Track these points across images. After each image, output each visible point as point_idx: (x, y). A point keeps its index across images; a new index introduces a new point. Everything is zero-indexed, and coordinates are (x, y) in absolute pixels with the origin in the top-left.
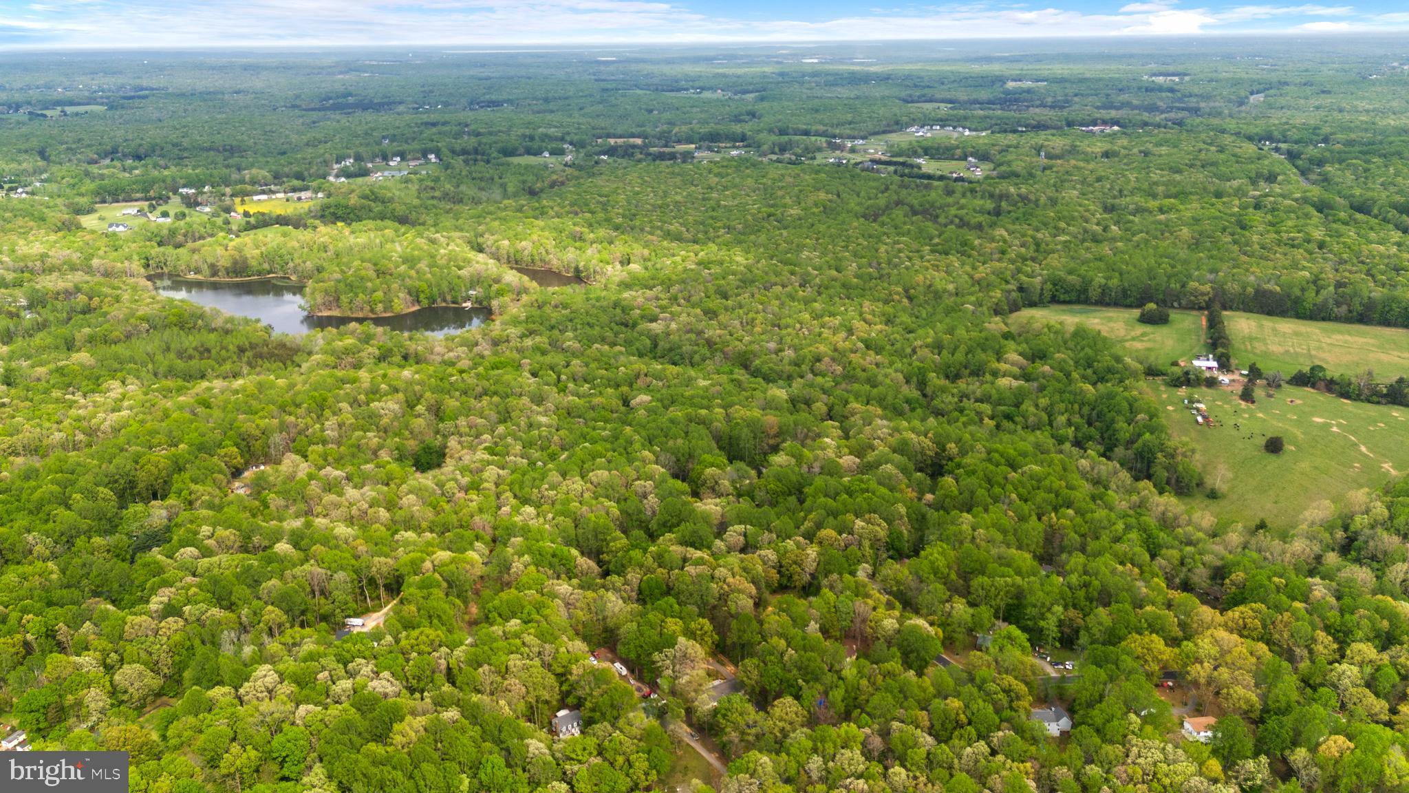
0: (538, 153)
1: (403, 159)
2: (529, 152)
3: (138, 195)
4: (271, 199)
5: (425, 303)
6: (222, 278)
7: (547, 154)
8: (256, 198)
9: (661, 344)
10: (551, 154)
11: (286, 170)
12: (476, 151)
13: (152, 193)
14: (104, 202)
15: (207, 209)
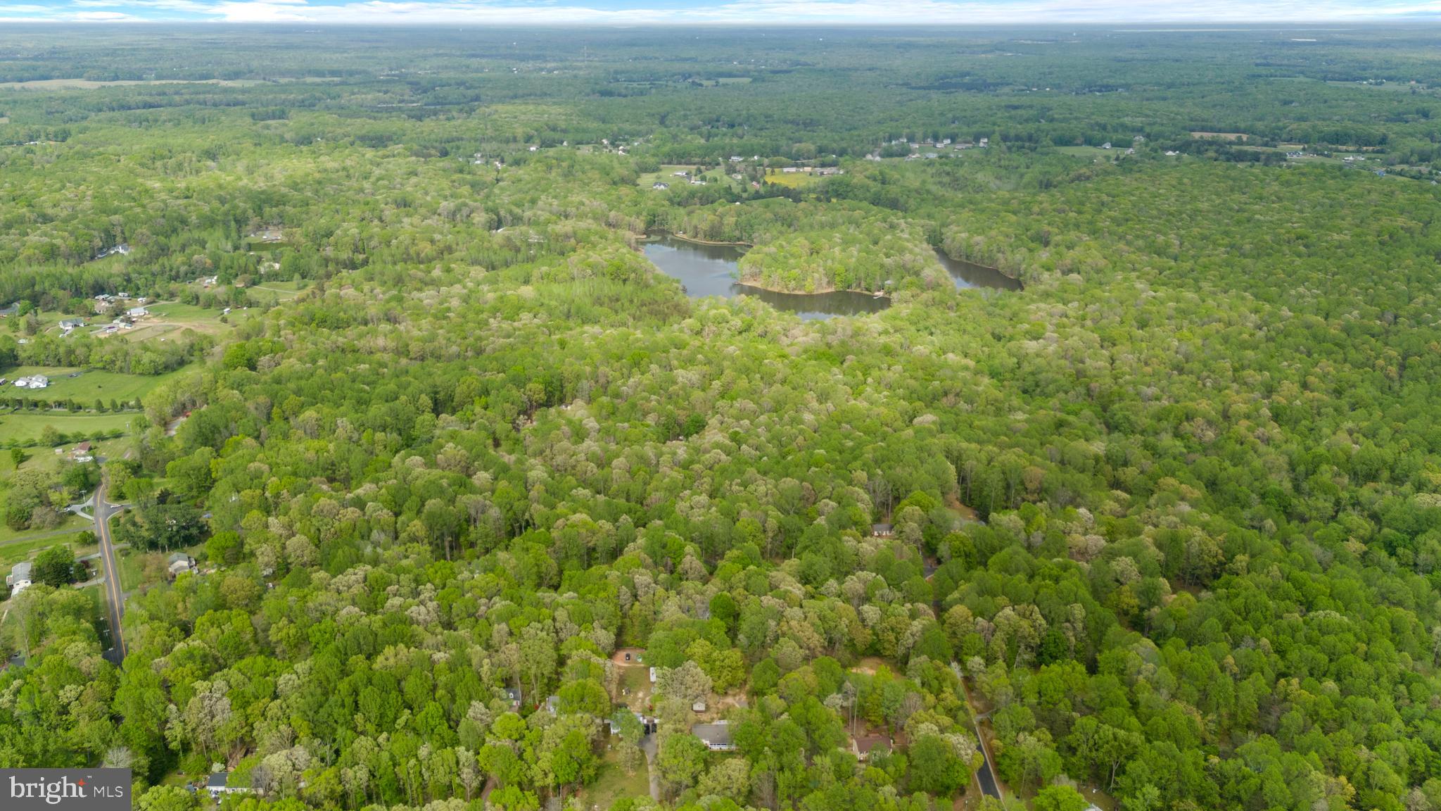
0: (1098, 144)
1: (953, 141)
2: (1089, 142)
3: (697, 160)
4: (798, 172)
5: (840, 287)
6: (699, 240)
7: (1108, 146)
8: (785, 170)
9: (1025, 364)
10: (1113, 145)
11: (834, 145)
12: (1030, 138)
13: (707, 159)
14: (670, 163)
15: (740, 177)
